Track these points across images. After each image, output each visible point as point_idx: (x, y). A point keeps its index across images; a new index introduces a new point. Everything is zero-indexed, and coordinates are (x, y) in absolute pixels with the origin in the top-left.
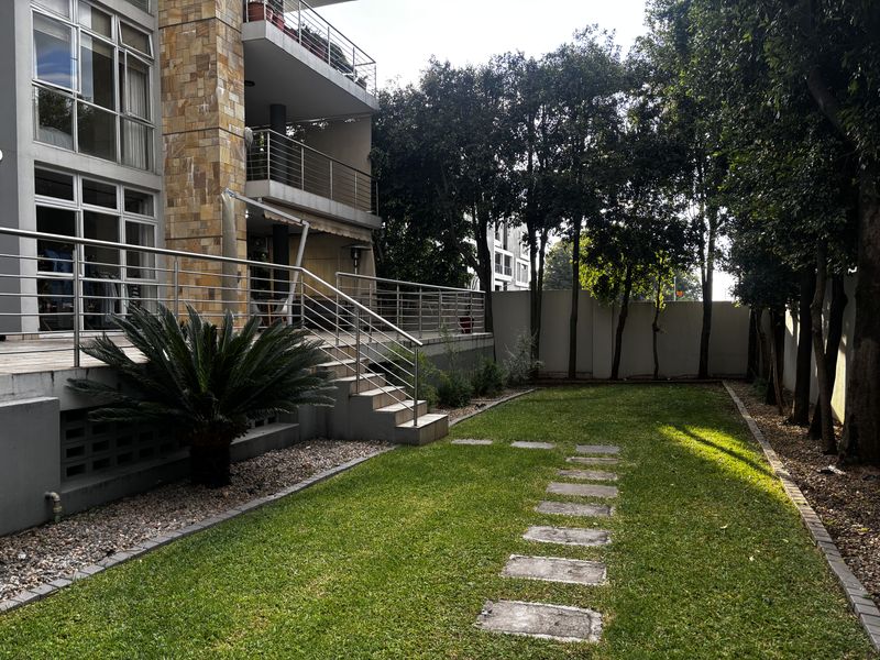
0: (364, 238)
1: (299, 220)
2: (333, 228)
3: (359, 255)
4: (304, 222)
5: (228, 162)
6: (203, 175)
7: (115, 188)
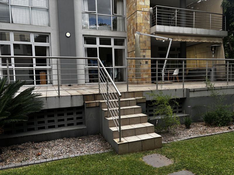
1: (167, 38)
2: (195, 39)
4: (169, 39)
5: (141, 22)
6: (134, 28)
7: (111, 39)
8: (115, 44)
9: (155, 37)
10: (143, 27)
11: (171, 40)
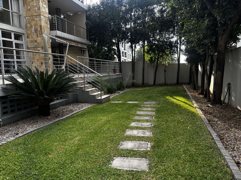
0: (85, 47)
1: (66, 42)
2: (76, 44)
3: (84, 52)
5: (44, 25)
6: (37, 29)
7: (11, 33)
8: (15, 39)
9: (55, 39)
10: (46, 30)
11: (68, 43)
